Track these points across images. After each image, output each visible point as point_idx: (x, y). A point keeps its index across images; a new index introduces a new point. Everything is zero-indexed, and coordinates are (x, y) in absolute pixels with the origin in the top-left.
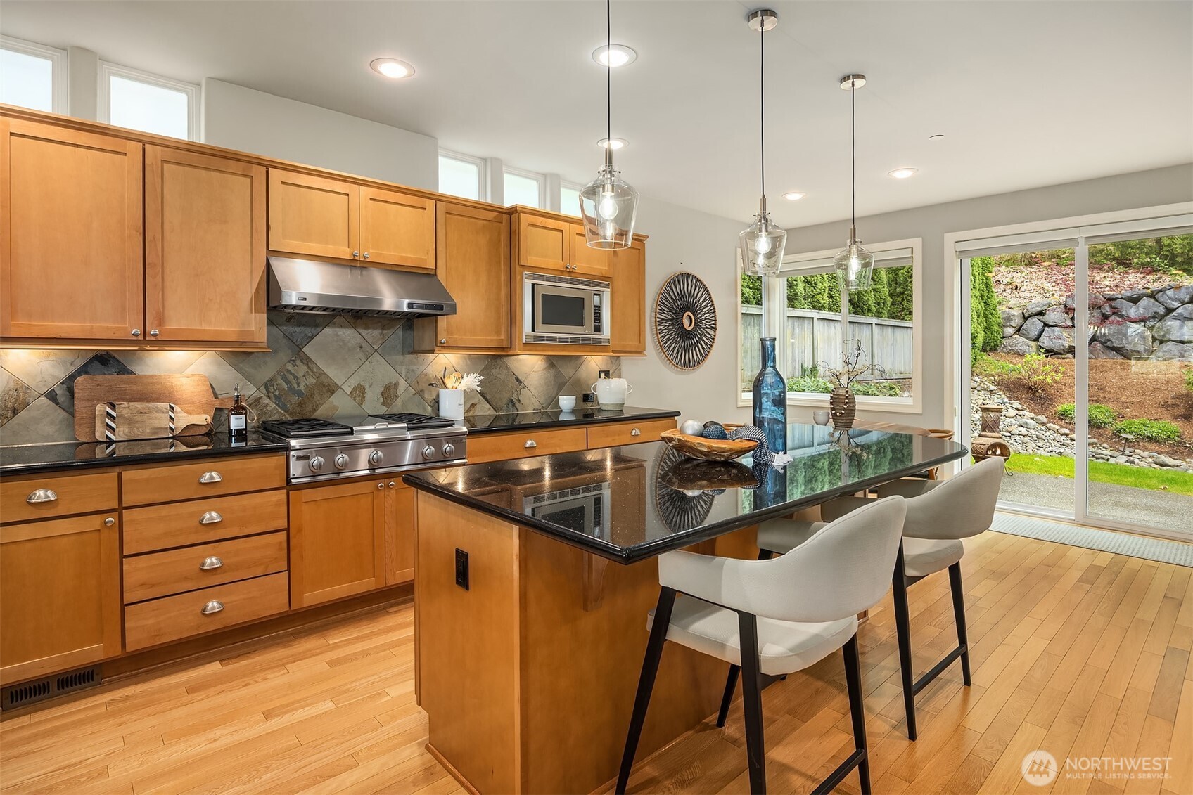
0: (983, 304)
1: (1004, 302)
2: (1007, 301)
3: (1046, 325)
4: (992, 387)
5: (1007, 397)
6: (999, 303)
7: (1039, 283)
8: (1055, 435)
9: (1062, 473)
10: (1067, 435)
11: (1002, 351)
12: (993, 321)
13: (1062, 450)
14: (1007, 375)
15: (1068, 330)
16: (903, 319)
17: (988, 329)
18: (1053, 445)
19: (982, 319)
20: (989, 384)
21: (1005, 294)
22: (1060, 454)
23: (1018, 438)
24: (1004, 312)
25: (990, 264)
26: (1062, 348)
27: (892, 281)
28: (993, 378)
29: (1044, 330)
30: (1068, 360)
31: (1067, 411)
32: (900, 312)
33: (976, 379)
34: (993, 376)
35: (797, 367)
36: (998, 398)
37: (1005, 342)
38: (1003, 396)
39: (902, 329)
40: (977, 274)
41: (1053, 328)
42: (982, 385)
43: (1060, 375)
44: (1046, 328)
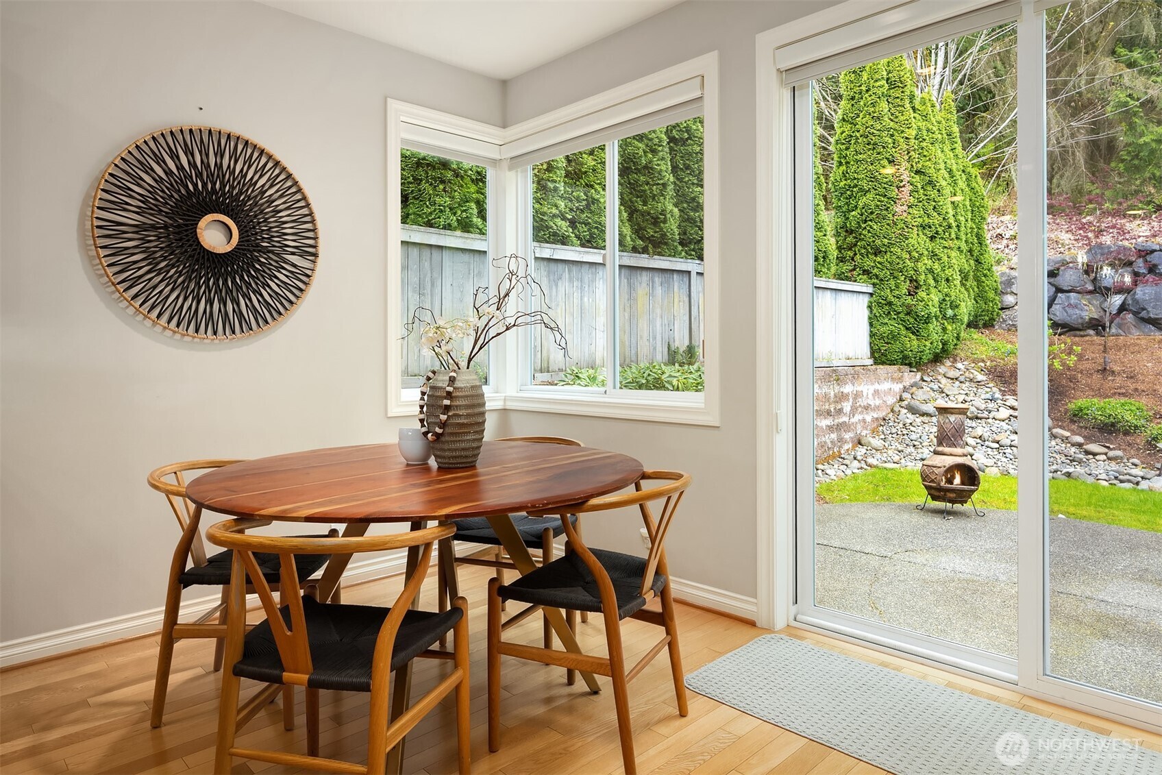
0: (972, 262)
1: (1006, 262)
2: (1009, 260)
3: (1059, 290)
4: (980, 377)
5: (1000, 390)
6: (999, 262)
7: (1053, 236)
8: (1064, 445)
9: (1063, 508)
10: (1080, 445)
11: (1000, 327)
12: (988, 286)
13: (1071, 470)
14: (1004, 359)
15: (1088, 297)
16: (855, 281)
17: (980, 296)
18: (1059, 461)
19: (971, 283)
20: (976, 373)
21: (1007, 251)
22: (1068, 475)
23: (1008, 451)
24: (1003, 274)
25: (983, 207)
26: (1080, 321)
27: (841, 228)
28: (983, 365)
29: (1056, 297)
30: (1087, 338)
31: (1081, 410)
32: (851, 271)
33: (959, 365)
34: (983, 361)
35: (659, 349)
36: (987, 392)
37: (1004, 315)
38: (995, 389)
39: (850, 294)
40: (962, 219)
41: (1067, 294)
42: (967, 374)
43: (1073, 358)
44: (1059, 295)
